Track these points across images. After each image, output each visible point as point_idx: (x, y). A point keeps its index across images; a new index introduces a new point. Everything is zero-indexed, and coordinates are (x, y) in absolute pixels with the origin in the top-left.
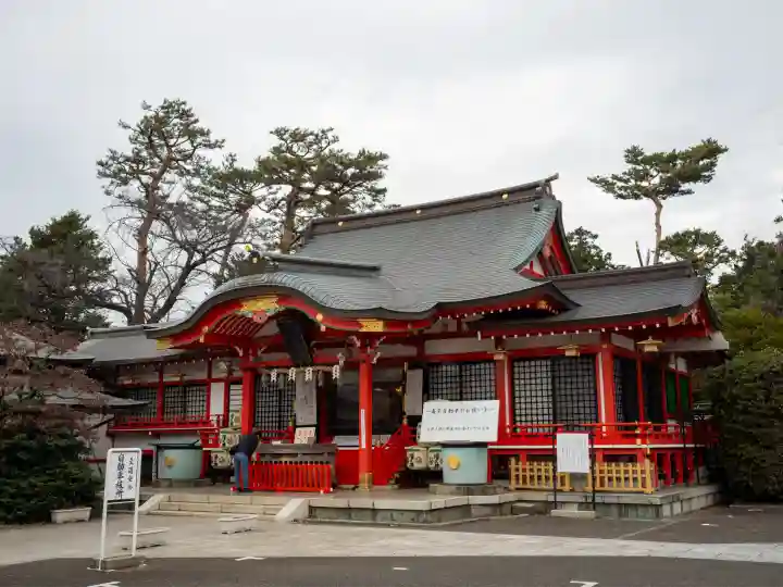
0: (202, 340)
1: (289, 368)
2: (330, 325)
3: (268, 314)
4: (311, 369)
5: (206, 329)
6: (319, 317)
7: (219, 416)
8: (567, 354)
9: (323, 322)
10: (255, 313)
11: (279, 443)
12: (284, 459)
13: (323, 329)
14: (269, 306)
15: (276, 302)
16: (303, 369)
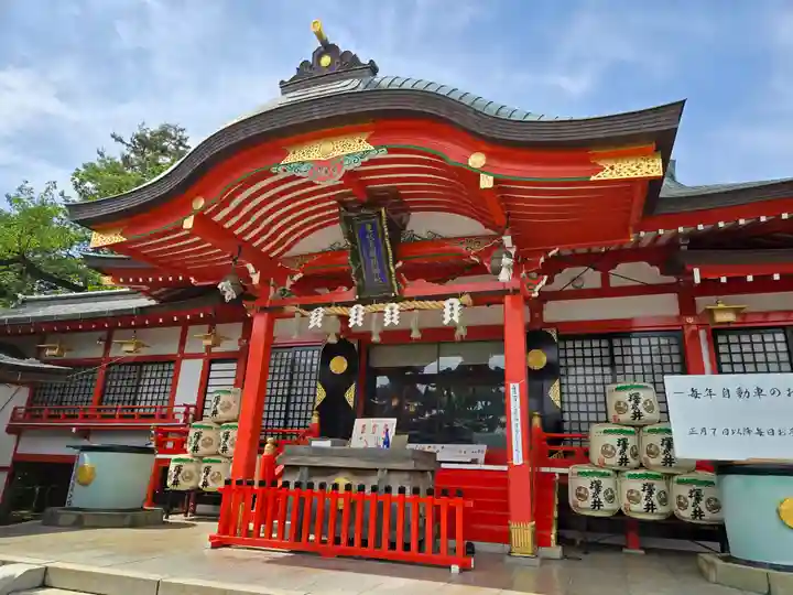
0: (189, 223)
1: (349, 305)
2: (502, 175)
4: (396, 306)
5: (199, 203)
6: (477, 160)
7: (188, 407)
9: (485, 169)
10: (318, 165)
11: (327, 444)
12: (342, 481)
13: (486, 182)
14: (352, 150)
15: (367, 141)
16: (379, 307)
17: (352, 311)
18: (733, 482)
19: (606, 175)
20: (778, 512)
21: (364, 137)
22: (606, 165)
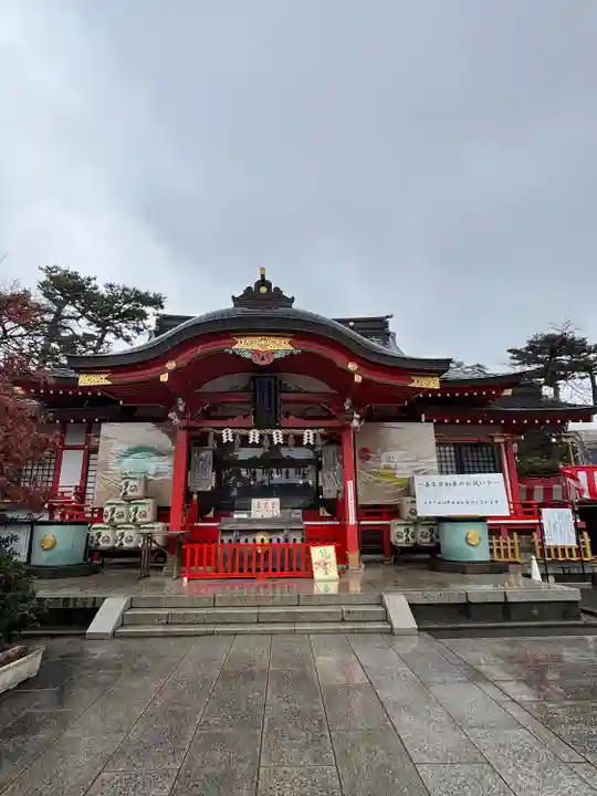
0: (164, 378)
2: (367, 376)
3: (277, 356)
4: (280, 432)
5: (171, 365)
6: (352, 366)
8: (496, 440)
9: (357, 372)
10: (256, 352)
13: (358, 379)
14: (280, 346)
15: (290, 343)
16: (268, 431)
17: (251, 433)
18: (448, 527)
19: (415, 385)
20: (467, 539)
21: (288, 340)
22: (415, 378)
